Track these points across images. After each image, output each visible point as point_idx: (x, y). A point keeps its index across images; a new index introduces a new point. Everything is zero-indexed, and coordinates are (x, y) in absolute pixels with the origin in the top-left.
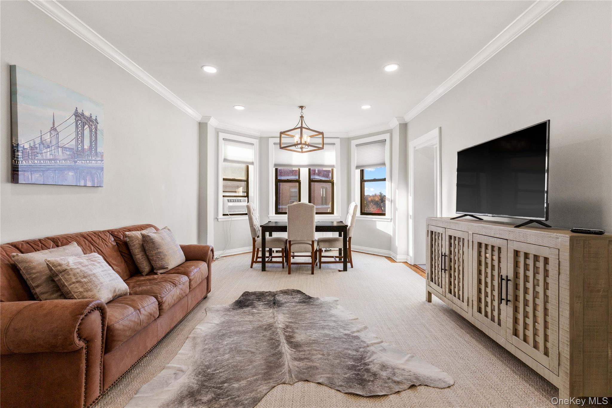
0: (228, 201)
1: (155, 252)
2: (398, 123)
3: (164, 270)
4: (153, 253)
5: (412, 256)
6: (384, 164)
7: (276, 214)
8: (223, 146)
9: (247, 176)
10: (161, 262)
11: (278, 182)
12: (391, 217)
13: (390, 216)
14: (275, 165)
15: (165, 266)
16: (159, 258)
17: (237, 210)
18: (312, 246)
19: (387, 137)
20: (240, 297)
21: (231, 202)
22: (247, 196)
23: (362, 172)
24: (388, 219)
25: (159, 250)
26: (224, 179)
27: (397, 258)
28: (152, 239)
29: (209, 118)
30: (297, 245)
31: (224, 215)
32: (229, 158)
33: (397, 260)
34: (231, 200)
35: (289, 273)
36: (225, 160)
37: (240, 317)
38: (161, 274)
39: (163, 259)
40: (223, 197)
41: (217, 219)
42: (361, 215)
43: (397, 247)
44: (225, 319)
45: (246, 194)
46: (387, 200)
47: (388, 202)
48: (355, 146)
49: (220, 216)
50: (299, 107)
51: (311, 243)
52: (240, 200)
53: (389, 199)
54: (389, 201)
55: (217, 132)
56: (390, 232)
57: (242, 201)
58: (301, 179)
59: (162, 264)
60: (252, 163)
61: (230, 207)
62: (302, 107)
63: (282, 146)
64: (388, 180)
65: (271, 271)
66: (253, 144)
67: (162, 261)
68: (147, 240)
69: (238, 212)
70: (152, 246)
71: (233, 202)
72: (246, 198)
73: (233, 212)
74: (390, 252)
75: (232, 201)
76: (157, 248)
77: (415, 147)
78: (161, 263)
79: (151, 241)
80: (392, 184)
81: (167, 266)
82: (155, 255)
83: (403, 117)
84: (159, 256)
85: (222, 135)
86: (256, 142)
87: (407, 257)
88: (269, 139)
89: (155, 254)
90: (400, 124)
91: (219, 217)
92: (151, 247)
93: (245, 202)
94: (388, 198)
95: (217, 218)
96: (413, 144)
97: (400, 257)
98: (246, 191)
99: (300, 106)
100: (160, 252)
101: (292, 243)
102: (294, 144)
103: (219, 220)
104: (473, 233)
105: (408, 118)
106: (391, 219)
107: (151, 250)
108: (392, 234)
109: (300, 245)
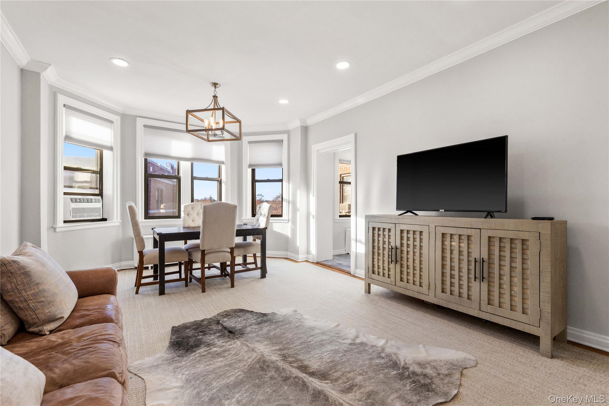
0: (72, 200)
1: (33, 291)
2: (300, 125)
3: (56, 322)
4: (28, 295)
5: (315, 254)
6: (280, 165)
7: (145, 219)
8: (64, 116)
9: (100, 166)
10: (48, 308)
11: (148, 177)
12: (289, 218)
13: (287, 217)
14: (146, 154)
15: (57, 316)
16: (43, 301)
17: (86, 214)
18: (231, 254)
19: (284, 137)
20: (171, 337)
21: (76, 202)
22: (101, 194)
23: (253, 171)
24: (286, 220)
25: (41, 288)
26: (66, 168)
27: (299, 257)
28: (23, 268)
29: (46, 66)
30: (212, 255)
31: (65, 222)
32: (74, 136)
33: (298, 260)
34: (76, 199)
35: (204, 291)
36: (68, 138)
37: (205, 364)
38: (51, 332)
39: (52, 302)
40: (64, 195)
41: (54, 229)
42: (252, 217)
43: (299, 247)
44: (183, 374)
45: (99, 191)
46: (285, 201)
47: (285, 202)
48: (247, 143)
49: (60, 223)
50: (212, 83)
51: (229, 250)
52: (91, 199)
53: (287, 200)
54: (287, 202)
55: (54, 93)
56: (288, 233)
57: (94, 201)
58: (181, 174)
59: (50, 312)
60: (111, 149)
61: (75, 210)
62: (215, 85)
63: (190, 128)
64: (285, 181)
65: (173, 293)
66: (112, 122)
67: (51, 307)
68: (12, 271)
69: (87, 217)
70: (25, 281)
71: (80, 202)
72: (99, 197)
73: (80, 217)
74: (288, 253)
75: (78, 200)
76: (38, 284)
77: (318, 151)
78: (47, 311)
79: (23, 271)
80: (290, 185)
81: (61, 313)
82: (32, 298)
83: (305, 120)
84: (43, 299)
85: (62, 99)
86: (116, 119)
87: (307, 255)
88: (137, 118)
89: (34, 295)
90: (301, 126)
91: (58, 225)
92: (23, 283)
93: (99, 202)
94: (286, 198)
95: (53, 227)
96: (315, 148)
97: (301, 257)
98: (98, 187)
99: (215, 82)
100: (44, 291)
101: (206, 252)
102: (204, 128)
103: (58, 230)
104: (435, 226)
105: (310, 122)
106: (289, 220)
107: (22, 288)
108: (289, 235)
109: (216, 254)
